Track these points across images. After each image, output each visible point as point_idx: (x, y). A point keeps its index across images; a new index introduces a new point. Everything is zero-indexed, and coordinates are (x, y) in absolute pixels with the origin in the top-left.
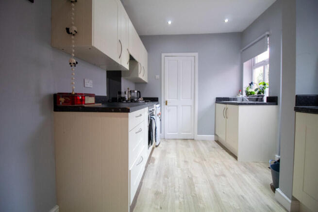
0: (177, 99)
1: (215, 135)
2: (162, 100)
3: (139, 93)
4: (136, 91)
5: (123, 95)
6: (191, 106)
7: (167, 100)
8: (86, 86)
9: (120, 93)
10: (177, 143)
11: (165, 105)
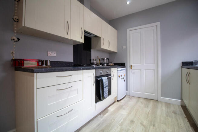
0: (141, 64)
1: (182, 99)
2: (128, 65)
3: (108, 60)
4: (106, 59)
5: (92, 62)
6: (154, 70)
7: (132, 64)
8: (48, 55)
9: (91, 60)
10: (138, 101)
11: (130, 70)
